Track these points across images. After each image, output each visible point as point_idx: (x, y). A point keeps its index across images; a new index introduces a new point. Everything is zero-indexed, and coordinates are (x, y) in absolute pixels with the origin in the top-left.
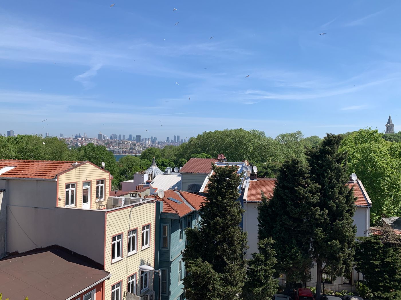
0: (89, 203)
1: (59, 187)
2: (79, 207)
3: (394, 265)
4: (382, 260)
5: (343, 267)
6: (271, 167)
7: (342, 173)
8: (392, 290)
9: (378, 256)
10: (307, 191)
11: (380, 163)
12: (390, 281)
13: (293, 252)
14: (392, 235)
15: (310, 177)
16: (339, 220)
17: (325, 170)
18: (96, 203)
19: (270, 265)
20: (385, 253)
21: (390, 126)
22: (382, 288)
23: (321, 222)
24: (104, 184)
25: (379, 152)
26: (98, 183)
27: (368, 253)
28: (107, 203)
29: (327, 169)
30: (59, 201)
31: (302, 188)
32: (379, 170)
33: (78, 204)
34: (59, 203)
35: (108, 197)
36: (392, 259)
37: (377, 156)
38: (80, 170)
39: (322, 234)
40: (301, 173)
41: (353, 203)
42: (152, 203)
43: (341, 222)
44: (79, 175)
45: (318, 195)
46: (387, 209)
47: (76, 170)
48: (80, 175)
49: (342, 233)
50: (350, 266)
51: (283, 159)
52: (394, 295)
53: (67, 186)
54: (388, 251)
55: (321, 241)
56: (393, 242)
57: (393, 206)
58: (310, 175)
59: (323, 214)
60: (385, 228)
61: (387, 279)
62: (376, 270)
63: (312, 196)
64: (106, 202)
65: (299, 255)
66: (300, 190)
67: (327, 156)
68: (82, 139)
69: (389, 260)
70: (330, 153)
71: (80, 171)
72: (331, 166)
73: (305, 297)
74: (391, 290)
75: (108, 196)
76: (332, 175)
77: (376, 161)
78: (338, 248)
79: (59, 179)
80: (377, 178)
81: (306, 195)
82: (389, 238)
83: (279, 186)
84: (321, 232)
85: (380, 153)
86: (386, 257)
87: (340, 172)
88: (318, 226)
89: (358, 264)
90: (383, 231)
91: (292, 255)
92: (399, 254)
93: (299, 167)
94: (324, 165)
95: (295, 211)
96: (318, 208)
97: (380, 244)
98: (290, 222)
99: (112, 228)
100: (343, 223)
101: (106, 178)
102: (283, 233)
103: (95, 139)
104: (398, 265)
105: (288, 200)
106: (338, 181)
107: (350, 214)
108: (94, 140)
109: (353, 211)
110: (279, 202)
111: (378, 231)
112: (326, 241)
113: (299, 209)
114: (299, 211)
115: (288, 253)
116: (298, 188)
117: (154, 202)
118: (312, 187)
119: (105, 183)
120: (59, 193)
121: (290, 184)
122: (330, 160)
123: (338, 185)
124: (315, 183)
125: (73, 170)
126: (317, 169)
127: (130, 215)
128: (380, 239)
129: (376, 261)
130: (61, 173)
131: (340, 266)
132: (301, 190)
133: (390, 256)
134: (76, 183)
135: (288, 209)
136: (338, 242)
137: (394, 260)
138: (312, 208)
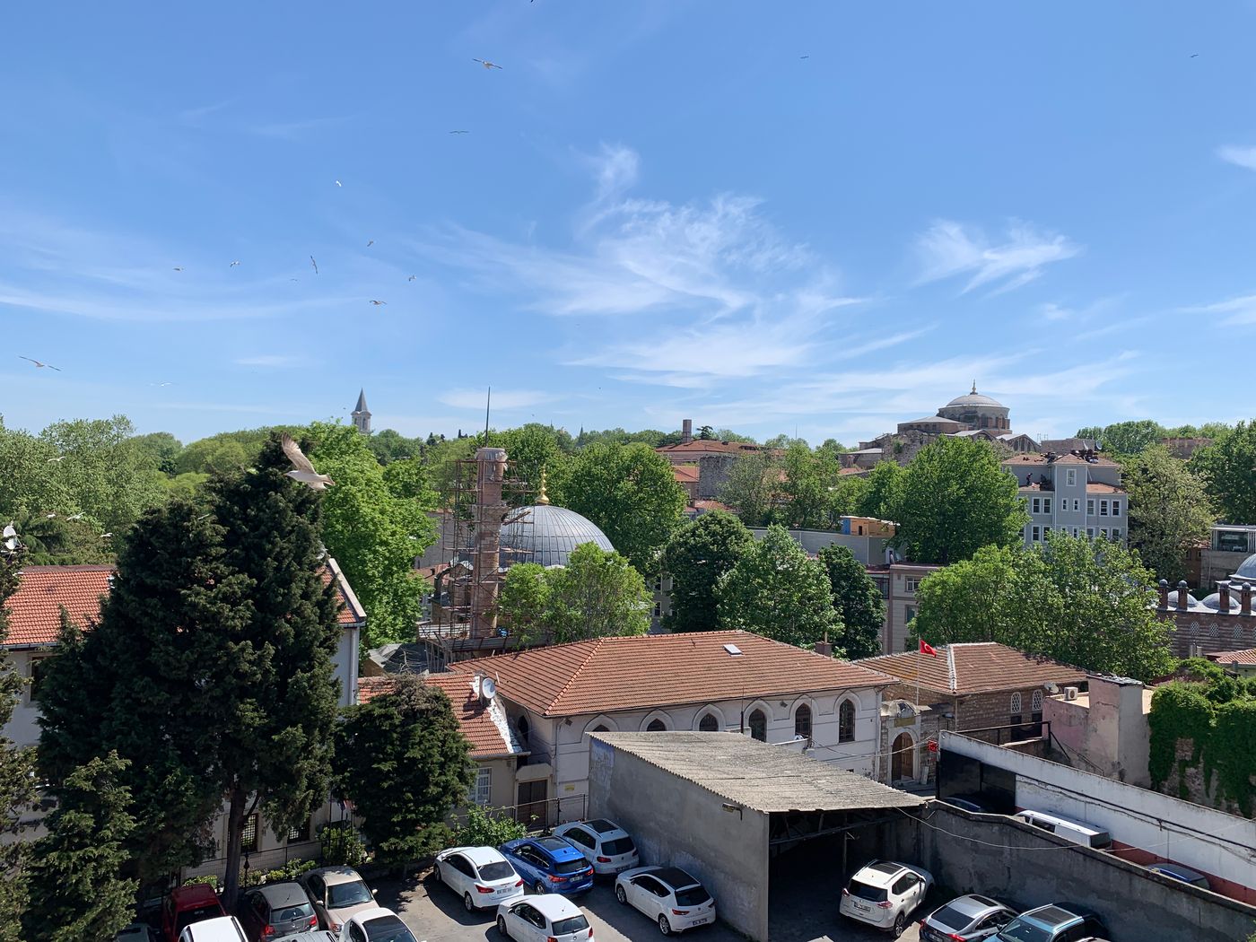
3: (425, 764)
4: (399, 757)
5: (306, 797)
6: (36, 528)
7: (310, 542)
8: (420, 826)
9: (389, 749)
10: (215, 597)
11: (366, 510)
12: (417, 805)
13: (170, 784)
14: (421, 691)
15: (223, 555)
16: (304, 671)
17: (267, 536)
19: (112, 841)
20: (406, 736)
21: (361, 415)
22: (398, 829)
23: (254, 683)
25: (364, 482)
27: (367, 745)
29: (270, 532)
31: (202, 589)
32: (363, 529)
36: (420, 750)
37: (359, 491)
39: (256, 714)
40: (200, 545)
41: (334, 619)
43: (309, 674)
45: (246, 605)
46: (378, 626)
49: (310, 703)
50: (322, 790)
51: (70, 503)
52: (425, 838)
54: (412, 731)
55: (253, 736)
56: (423, 706)
57: (391, 617)
58: (224, 551)
59: (261, 658)
60: (403, 674)
61: (410, 801)
62: (385, 785)
63: (231, 611)
65: (186, 790)
66: (196, 597)
67: (271, 495)
69: (414, 753)
70: (281, 485)
72: (281, 524)
73: (197, 910)
74: (419, 828)
76: (282, 549)
77: (356, 504)
78: (297, 748)
80: (357, 550)
81: (214, 609)
82: (413, 697)
83: (126, 587)
84: (253, 710)
85: (366, 484)
86: (408, 748)
87: (307, 540)
88: (243, 694)
89: (342, 781)
90: (401, 682)
91: (166, 792)
92: (434, 734)
93: (194, 528)
94: (261, 522)
95: (179, 661)
96: (246, 644)
97: (393, 718)
98: (158, 694)
100: (313, 676)
102: (136, 733)
104: (435, 761)
105: (155, 629)
106: (300, 564)
107: (327, 650)
109: (334, 640)
110: (121, 639)
111: (389, 684)
112: (265, 732)
113: (192, 653)
114: (191, 658)
115: (153, 791)
116: (190, 589)
118: (230, 585)
121: (164, 578)
122: (280, 506)
123: (301, 574)
124: (239, 572)
126: (245, 533)
128: (393, 704)
129: (386, 761)
131: (299, 795)
132: (198, 594)
133: (417, 744)
135: (154, 657)
136: (301, 730)
137: (424, 751)
138: (231, 644)
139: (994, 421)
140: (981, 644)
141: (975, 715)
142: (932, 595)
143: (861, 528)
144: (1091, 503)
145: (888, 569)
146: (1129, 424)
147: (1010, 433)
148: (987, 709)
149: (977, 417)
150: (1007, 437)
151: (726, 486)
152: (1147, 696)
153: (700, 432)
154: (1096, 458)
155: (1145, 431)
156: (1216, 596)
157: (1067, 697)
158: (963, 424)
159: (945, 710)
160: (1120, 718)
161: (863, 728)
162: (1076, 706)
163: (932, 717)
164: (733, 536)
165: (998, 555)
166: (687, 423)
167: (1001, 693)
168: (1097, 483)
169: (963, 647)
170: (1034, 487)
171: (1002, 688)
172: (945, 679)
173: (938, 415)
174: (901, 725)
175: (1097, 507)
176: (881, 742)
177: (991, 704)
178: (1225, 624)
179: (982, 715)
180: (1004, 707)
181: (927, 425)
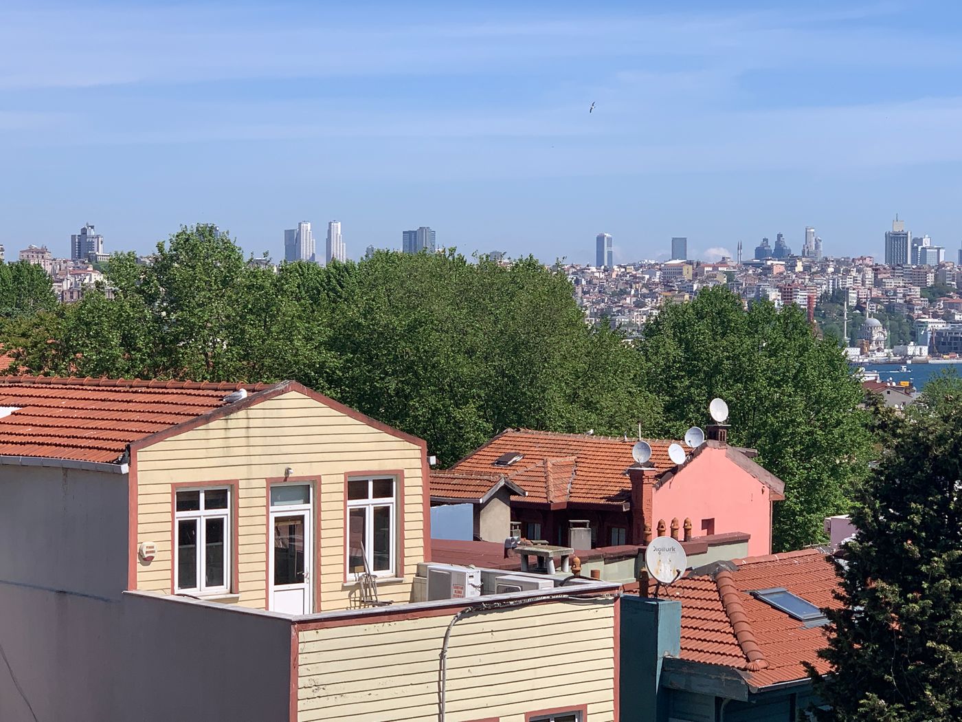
0: (307, 585)
1: (140, 499)
2: (249, 603)
18: (344, 588)
24: (393, 499)
26: (356, 489)
28: (412, 592)
30: (140, 567)
33: (241, 587)
34: (139, 577)
35: (418, 566)
38: (253, 423)
42: (595, 602)
44: (243, 451)
47: (231, 424)
48: (253, 451)
53: (186, 500)
64: (409, 587)
68: (792, 267)
71: (252, 432)
75: (421, 560)
79: (140, 466)
99: (332, 701)
101: (402, 471)
103: (868, 261)
108: (859, 271)
117: (606, 602)
119: (401, 496)
120: (140, 528)
125: (212, 425)
127: (443, 651)
130: (154, 437)
134: (234, 485)
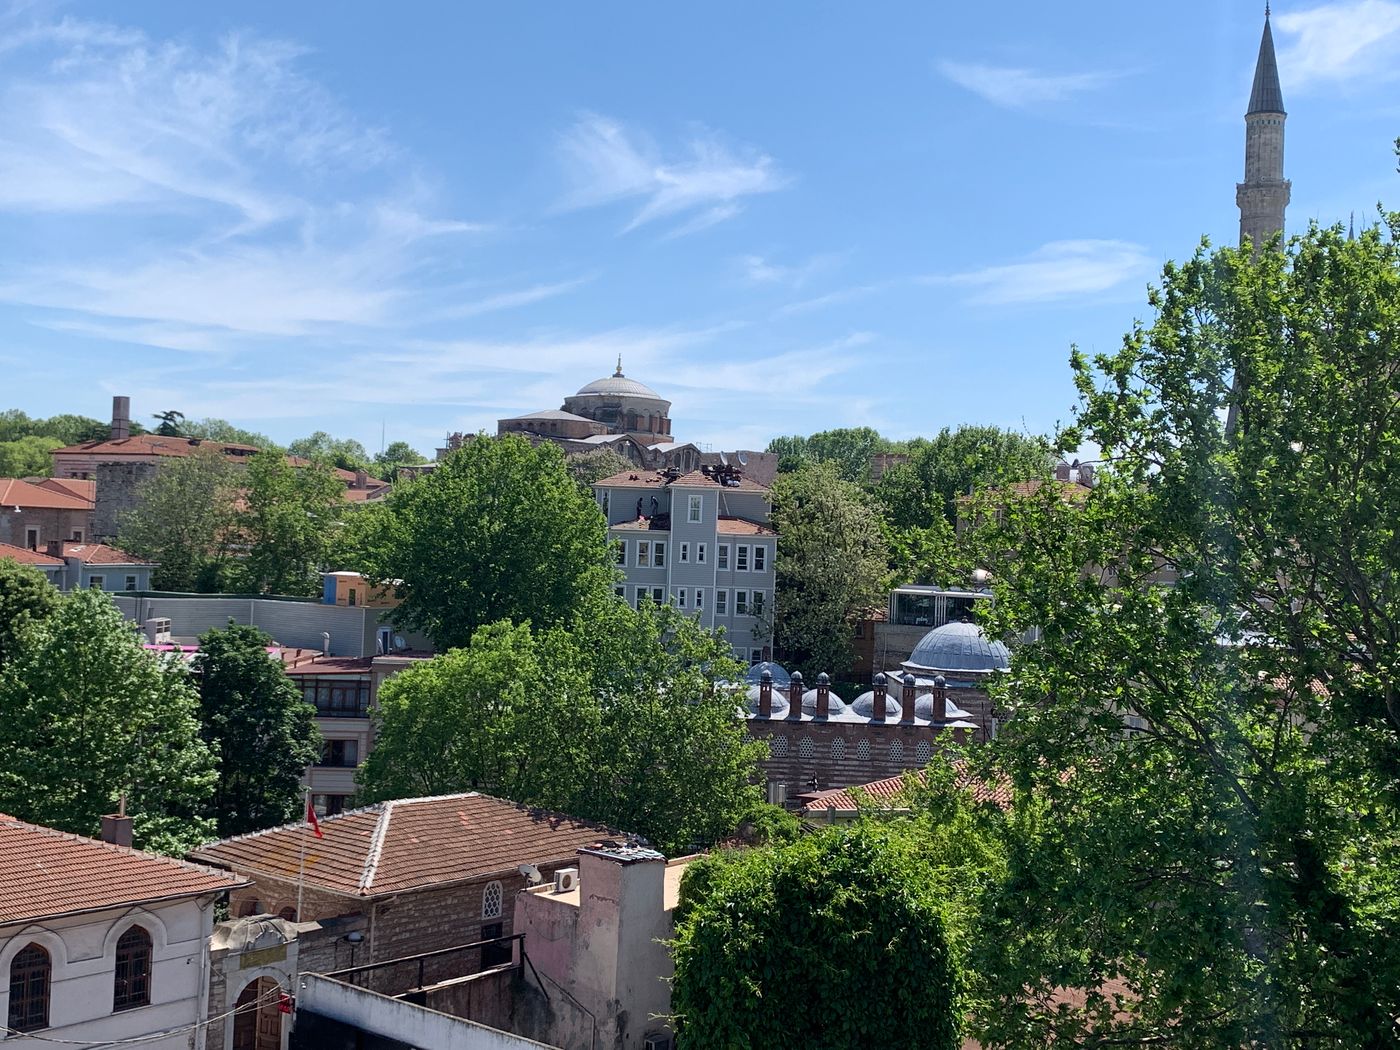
139: (647, 421)
140: (450, 797)
141: (411, 931)
142: (396, 711)
143: (352, 592)
144: (723, 550)
145: (370, 665)
146: (840, 434)
147: (672, 440)
148: (436, 917)
149: (621, 413)
150: (664, 447)
151: (132, 517)
152: (673, 877)
153: (161, 421)
154: (738, 479)
155: (861, 444)
156: (869, 697)
157: (558, 888)
158: (598, 424)
159: (349, 928)
160: (621, 921)
161: (170, 976)
162: (562, 904)
163: (323, 942)
164: (27, 611)
165: (508, 640)
166: (120, 404)
167: (459, 885)
168: (734, 518)
169: (412, 805)
170: (642, 525)
171: (459, 877)
172: (357, 869)
173: (564, 409)
174: (256, 964)
175: (733, 557)
176: (210, 1001)
177: (444, 907)
178: (878, 740)
179: (426, 928)
180: (468, 910)
181: (543, 423)
